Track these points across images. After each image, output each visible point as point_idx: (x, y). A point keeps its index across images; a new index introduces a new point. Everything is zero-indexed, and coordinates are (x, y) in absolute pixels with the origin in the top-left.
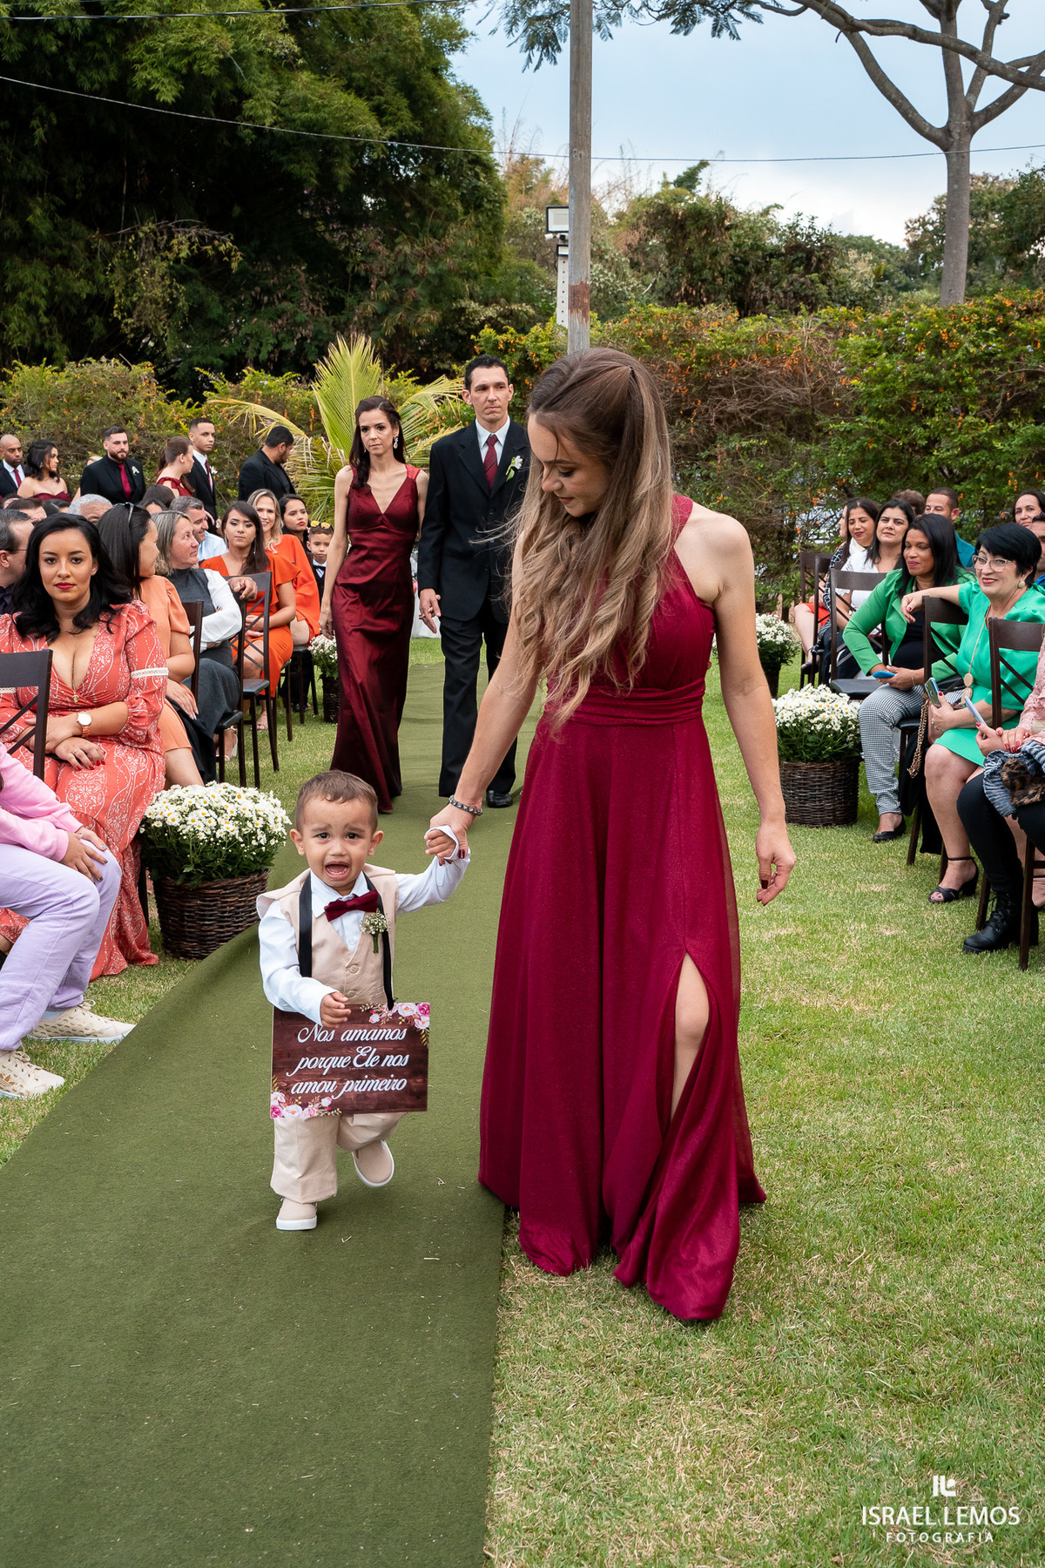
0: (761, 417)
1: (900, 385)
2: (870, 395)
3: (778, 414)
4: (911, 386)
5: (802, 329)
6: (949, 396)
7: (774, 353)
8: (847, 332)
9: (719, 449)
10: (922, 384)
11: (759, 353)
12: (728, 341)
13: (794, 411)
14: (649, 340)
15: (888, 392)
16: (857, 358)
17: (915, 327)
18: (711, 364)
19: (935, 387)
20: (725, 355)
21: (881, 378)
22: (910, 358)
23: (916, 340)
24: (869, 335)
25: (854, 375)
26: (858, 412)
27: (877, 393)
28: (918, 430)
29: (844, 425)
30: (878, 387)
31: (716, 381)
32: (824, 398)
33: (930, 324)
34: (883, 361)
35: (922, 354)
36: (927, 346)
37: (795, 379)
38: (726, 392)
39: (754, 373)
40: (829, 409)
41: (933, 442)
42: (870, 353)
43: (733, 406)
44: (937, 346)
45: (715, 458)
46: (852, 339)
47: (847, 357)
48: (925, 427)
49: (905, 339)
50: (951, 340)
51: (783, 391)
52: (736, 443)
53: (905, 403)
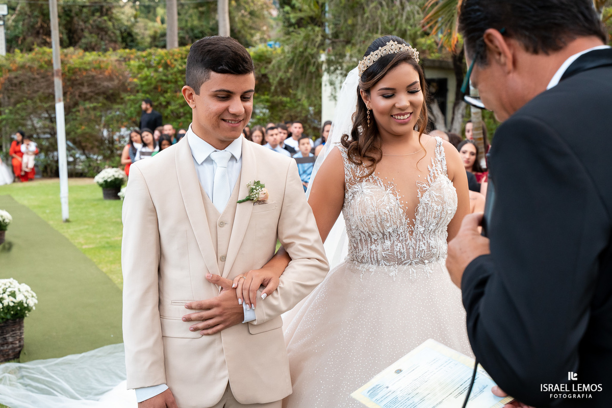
0: (98, 94)
1: (154, 81)
2: (142, 86)
3: (104, 93)
4: (158, 82)
5: (111, 58)
6: (173, 85)
7: (100, 68)
8: (129, 59)
9: (81, 107)
10: (162, 81)
11: (95, 68)
12: (81, 63)
13: (111, 92)
14: (46, 62)
15: (149, 84)
16: (135, 70)
17: (157, 58)
18: (75, 73)
19: (167, 82)
20: (80, 69)
21: (146, 78)
22: (156, 71)
23: (159, 63)
24: (139, 61)
25: (135, 77)
26: (138, 92)
27: (145, 85)
28: (162, 99)
29: (132, 97)
30: (144, 83)
31: (76, 80)
32: (124, 87)
33: (162, 57)
34: (146, 72)
35: (161, 69)
36: (162, 66)
37: (111, 79)
38: (82, 84)
39: (93, 77)
40: (125, 90)
41: (168, 103)
42: (140, 68)
43: (85, 90)
44: (166, 66)
45: (79, 111)
46: (132, 62)
47: (131, 70)
48: (165, 97)
49: (154, 63)
50: (172, 63)
51: (106, 84)
52: (88, 105)
53: (156, 88)
